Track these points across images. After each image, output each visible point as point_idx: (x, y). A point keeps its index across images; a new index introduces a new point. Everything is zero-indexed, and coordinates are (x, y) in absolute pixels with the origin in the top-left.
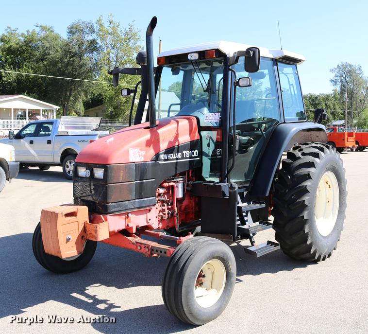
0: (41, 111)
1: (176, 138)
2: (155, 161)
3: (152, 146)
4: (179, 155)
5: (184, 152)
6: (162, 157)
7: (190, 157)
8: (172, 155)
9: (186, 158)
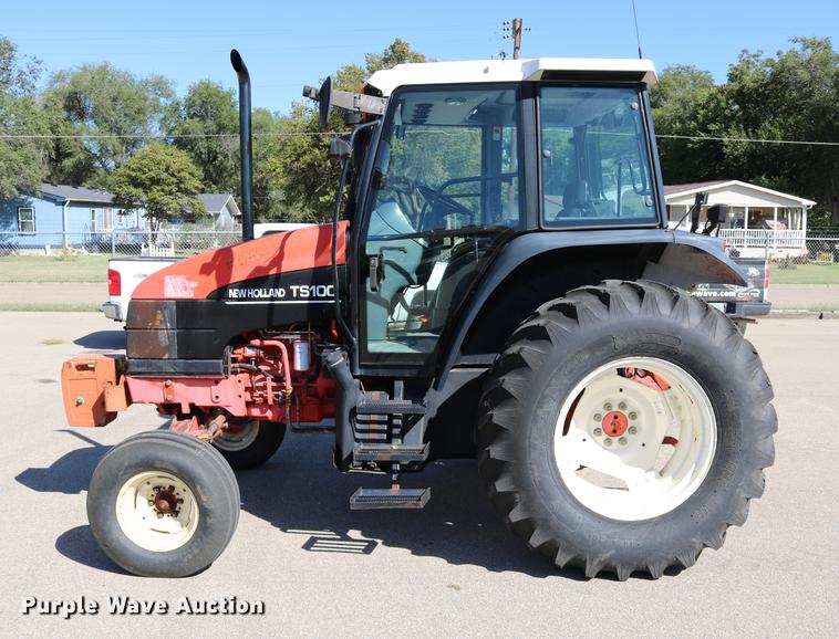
0: (776, 210)
1: (278, 260)
2: (218, 299)
3: (213, 274)
4: (280, 293)
5: (294, 288)
6: (233, 293)
7: (311, 298)
8: (260, 292)
9: (298, 298)
